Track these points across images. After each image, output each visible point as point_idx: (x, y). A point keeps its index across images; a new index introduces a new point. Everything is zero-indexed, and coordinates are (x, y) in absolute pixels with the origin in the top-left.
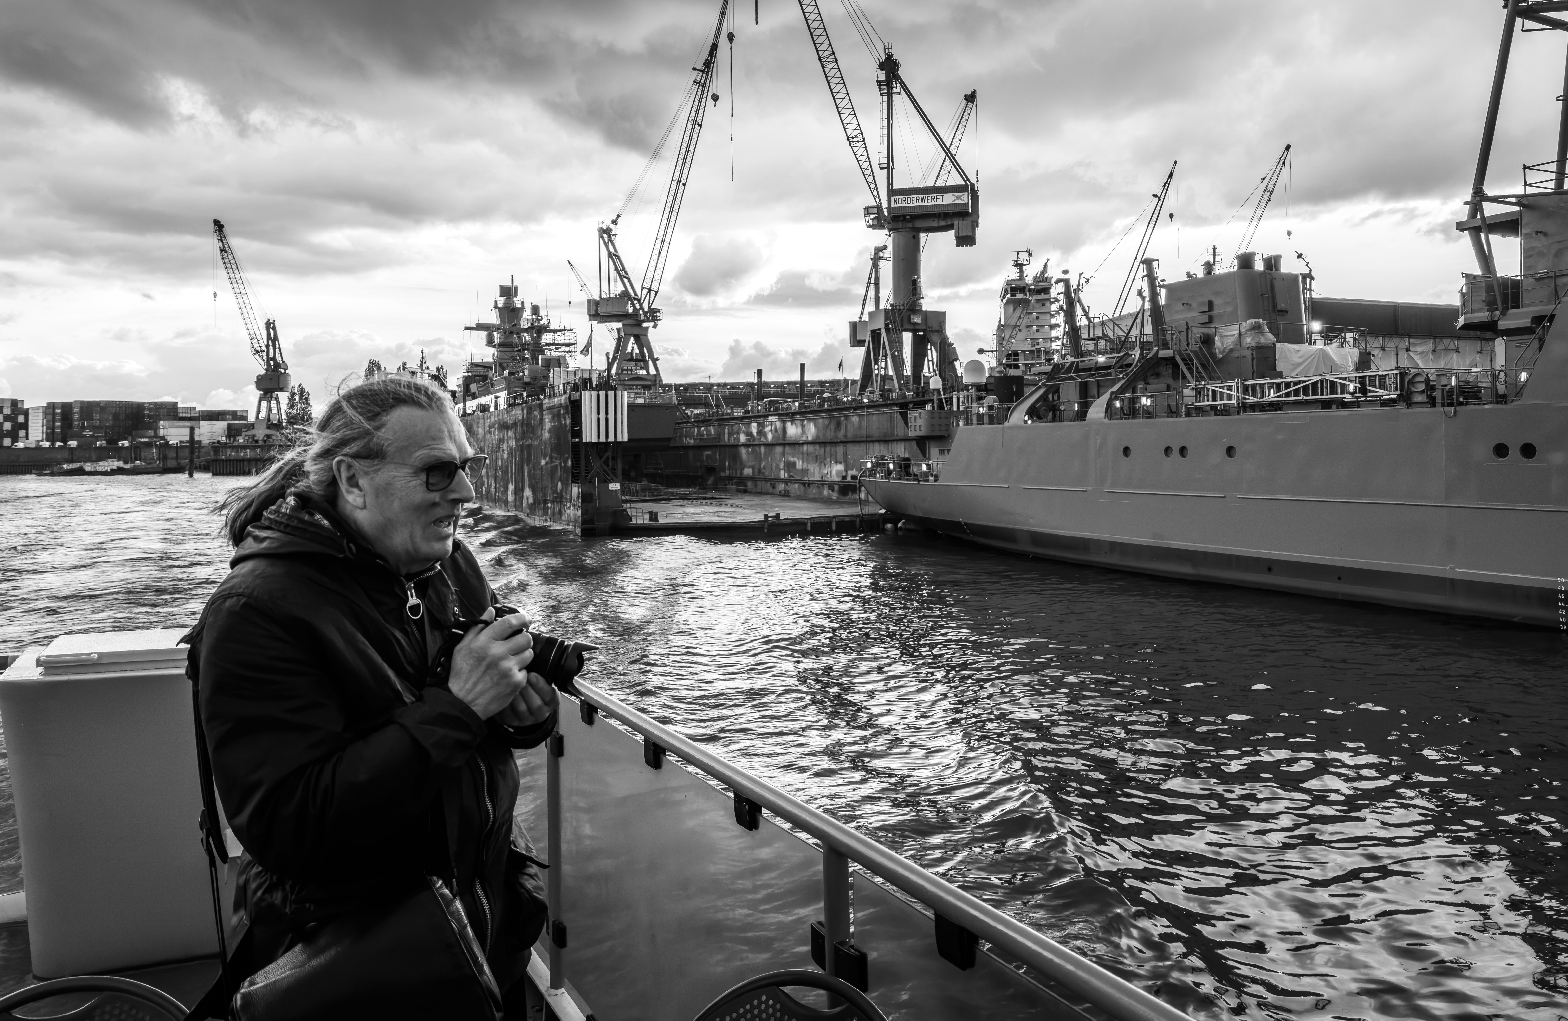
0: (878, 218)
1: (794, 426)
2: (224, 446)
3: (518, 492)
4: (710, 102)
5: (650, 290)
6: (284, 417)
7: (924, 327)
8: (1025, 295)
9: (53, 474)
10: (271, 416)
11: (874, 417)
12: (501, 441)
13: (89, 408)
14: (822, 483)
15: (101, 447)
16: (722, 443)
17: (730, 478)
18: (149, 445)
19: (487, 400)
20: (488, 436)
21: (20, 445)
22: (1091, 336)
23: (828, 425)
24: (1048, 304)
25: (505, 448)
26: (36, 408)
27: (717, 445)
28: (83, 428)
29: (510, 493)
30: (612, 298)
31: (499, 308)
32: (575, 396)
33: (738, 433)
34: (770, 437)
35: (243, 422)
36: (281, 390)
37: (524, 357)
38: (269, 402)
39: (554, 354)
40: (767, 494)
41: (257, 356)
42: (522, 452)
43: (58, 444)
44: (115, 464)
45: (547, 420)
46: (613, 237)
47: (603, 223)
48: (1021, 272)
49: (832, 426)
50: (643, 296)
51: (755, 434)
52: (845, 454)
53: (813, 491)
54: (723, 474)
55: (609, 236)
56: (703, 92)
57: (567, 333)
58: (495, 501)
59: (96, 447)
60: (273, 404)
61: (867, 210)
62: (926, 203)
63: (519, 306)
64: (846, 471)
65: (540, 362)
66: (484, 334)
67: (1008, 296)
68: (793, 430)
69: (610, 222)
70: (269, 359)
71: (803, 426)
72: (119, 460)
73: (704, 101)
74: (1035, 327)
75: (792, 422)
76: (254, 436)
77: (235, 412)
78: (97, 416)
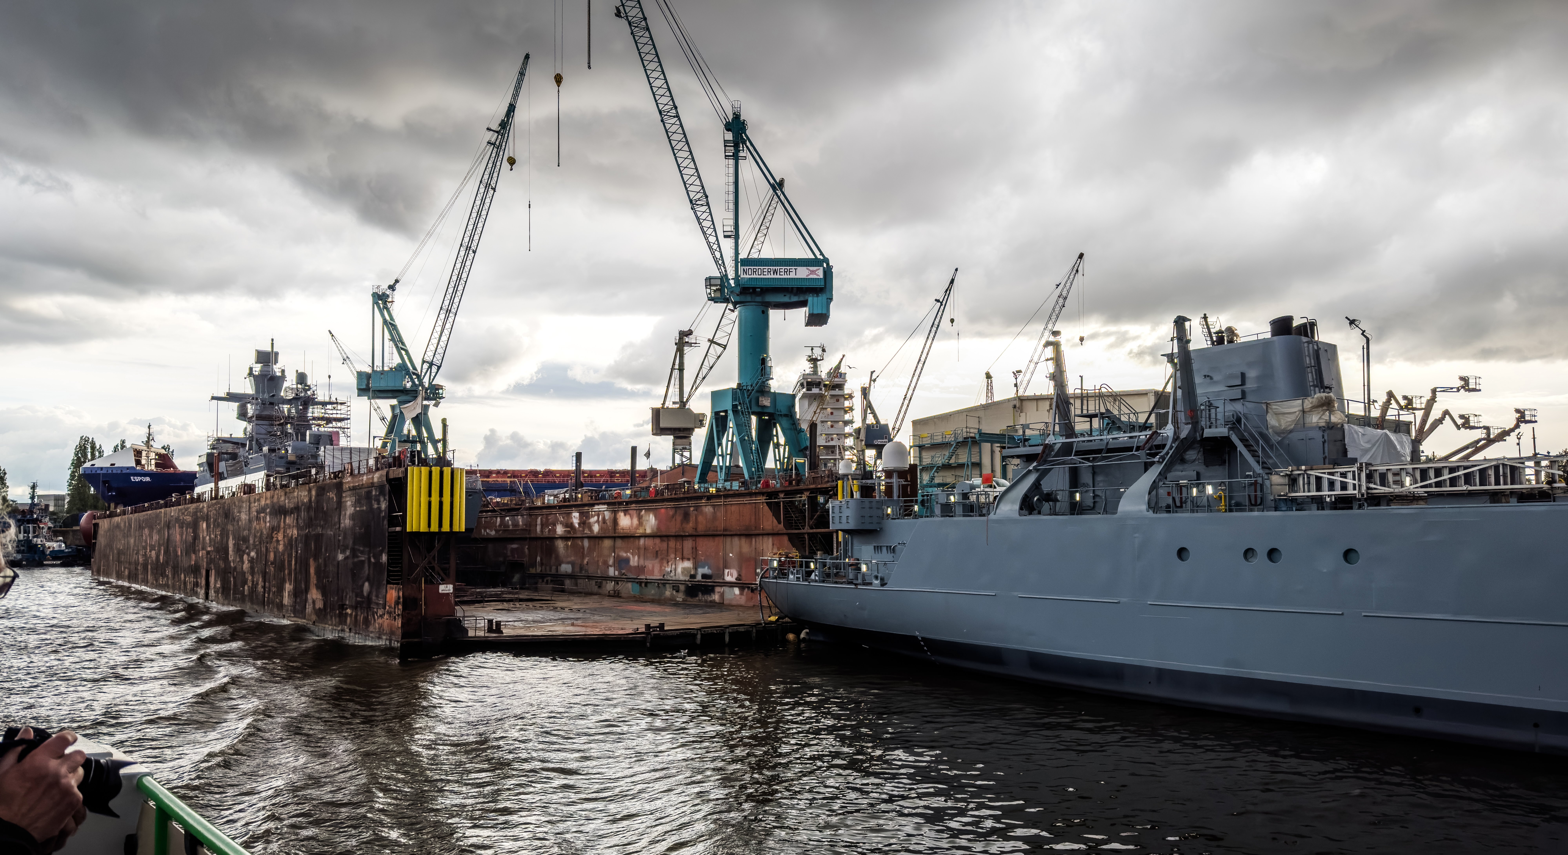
0: (721, 290)
1: (628, 517)
3: (300, 594)
4: (506, 165)
5: (431, 364)
7: (770, 410)
8: (821, 389)
11: (733, 508)
12: (274, 529)
14: (663, 583)
16: (532, 535)
17: (542, 576)
19: (250, 479)
20: (255, 524)
22: (1085, 412)
23: (673, 516)
24: (842, 400)
25: (280, 537)
27: (525, 537)
29: (286, 594)
30: (387, 371)
31: (254, 376)
32: (396, 472)
33: (554, 525)
34: (596, 528)
37: (287, 432)
39: (322, 429)
40: (590, 594)
42: (307, 544)
45: (349, 503)
46: (389, 305)
47: (378, 287)
48: (815, 367)
49: (679, 518)
50: (424, 371)
51: (577, 526)
52: (695, 549)
53: (652, 591)
54: (532, 571)
55: (385, 303)
56: (497, 154)
57: (339, 407)
58: (263, 603)
61: (709, 281)
62: (778, 276)
63: (279, 374)
64: (696, 568)
65: (308, 438)
66: (235, 406)
67: (804, 390)
68: (625, 521)
69: (386, 287)
71: (640, 518)
73: (498, 163)
74: (829, 423)
75: (626, 512)
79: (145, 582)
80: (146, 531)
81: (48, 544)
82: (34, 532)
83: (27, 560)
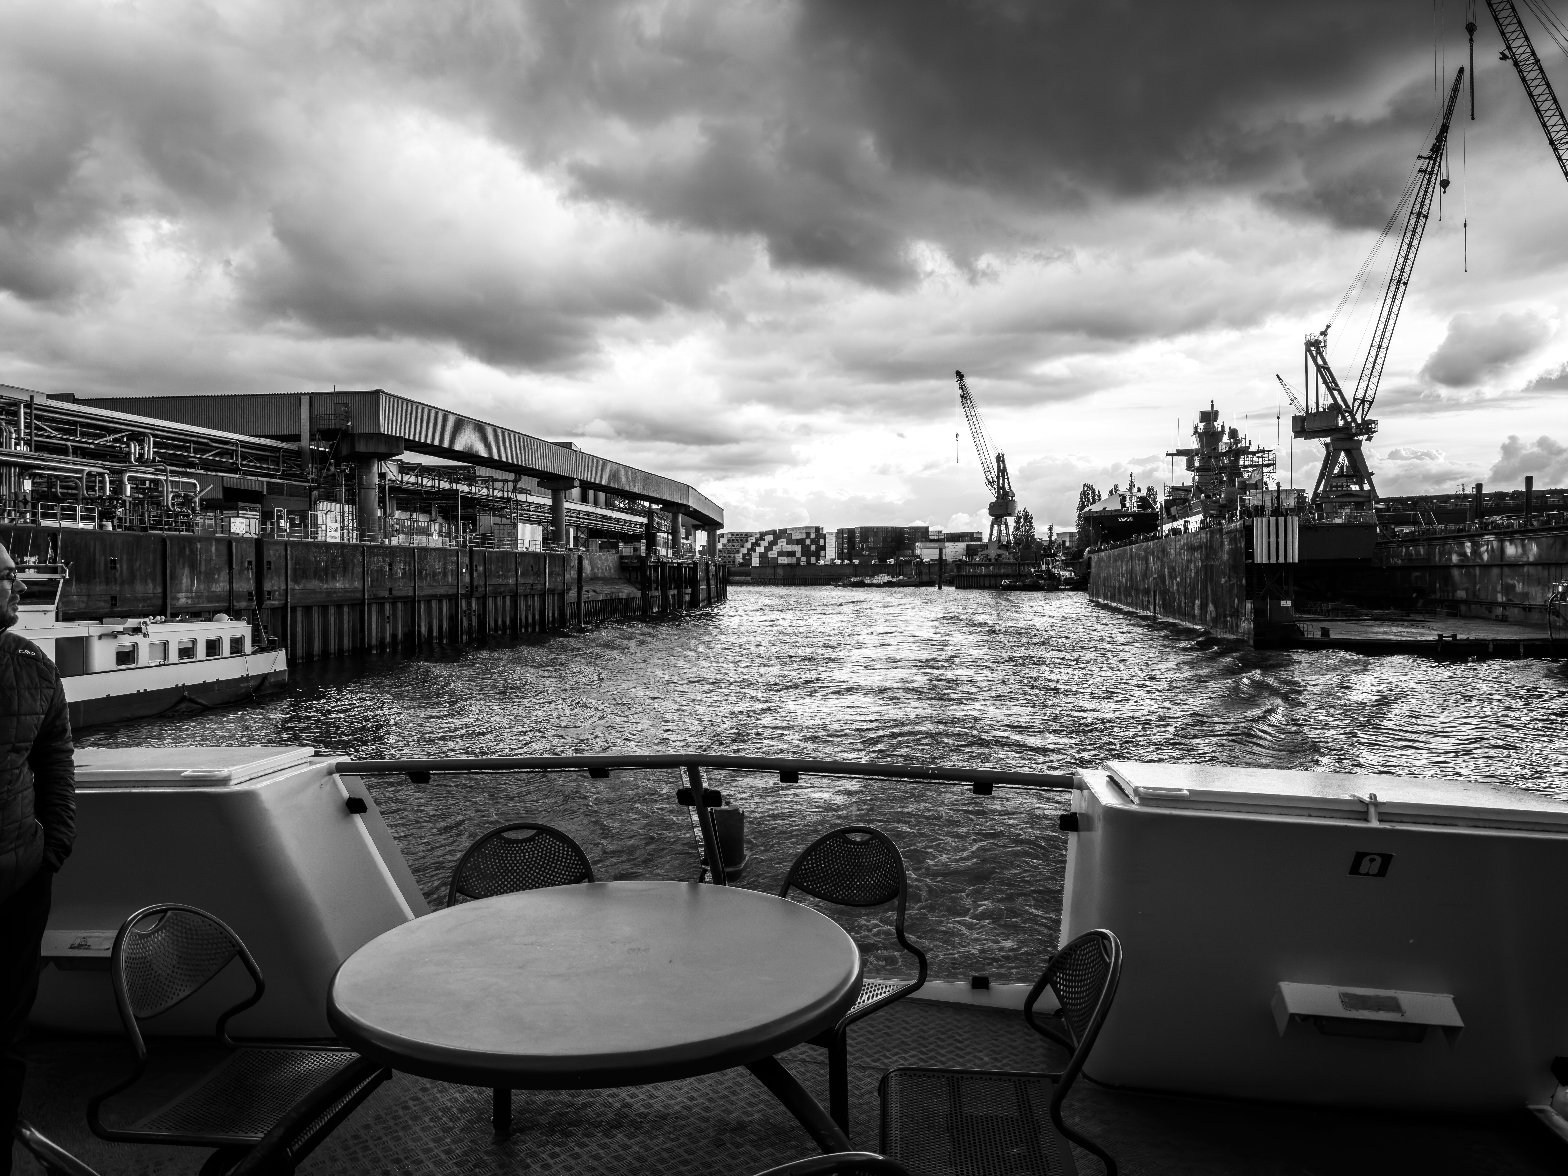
1: (1513, 546)
2: (965, 563)
3: (1203, 607)
4: (1439, 189)
5: (1363, 401)
6: (1011, 538)
9: (844, 586)
10: (1002, 538)
12: (1189, 561)
13: (866, 532)
14: (1544, 608)
15: (875, 564)
16: (1432, 564)
17: (1441, 601)
18: (909, 563)
21: (822, 562)
23: (1553, 545)
25: (1192, 567)
26: (830, 534)
27: (1428, 567)
28: (862, 549)
29: (1197, 607)
30: (1321, 412)
31: (1199, 434)
32: (1249, 521)
33: (1450, 554)
34: (1486, 557)
35: (979, 543)
36: (1009, 515)
37: (1221, 480)
38: (1000, 526)
39: (1250, 476)
40: (1482, 618)
41: (990, 486)
42: (1206, 572)
43: (846, 562)
44: (886, 578)
45: (1226, 543)
46: (1322, 350)
47: (1311, 335)
49: (1558, 546)
50: (1356, 408)
51: (1469, 555)
53: (1535, 617)
54: (1433, 597)
55: (1318, 349)
56: (1430, 180)
57: (1267, 454)
59: (872, 565)
60: (1003, 527)
63: (1219, 430)
65: (1237, 484)
66: (1184, 459)
68: (1512, 550)
69: (1318, 333)
70: (999, 488)
71: (1524, 547)
72: (888, 575)
73: (1430, 190)
75: (1511, 542)
76: (988, 555)
77: (972, 534)
78: (872, 539)
79: (1120, 602)
80: (1119, 562)
81: (1062, 573)
82: (1053, 564)
83: (1048, 585)
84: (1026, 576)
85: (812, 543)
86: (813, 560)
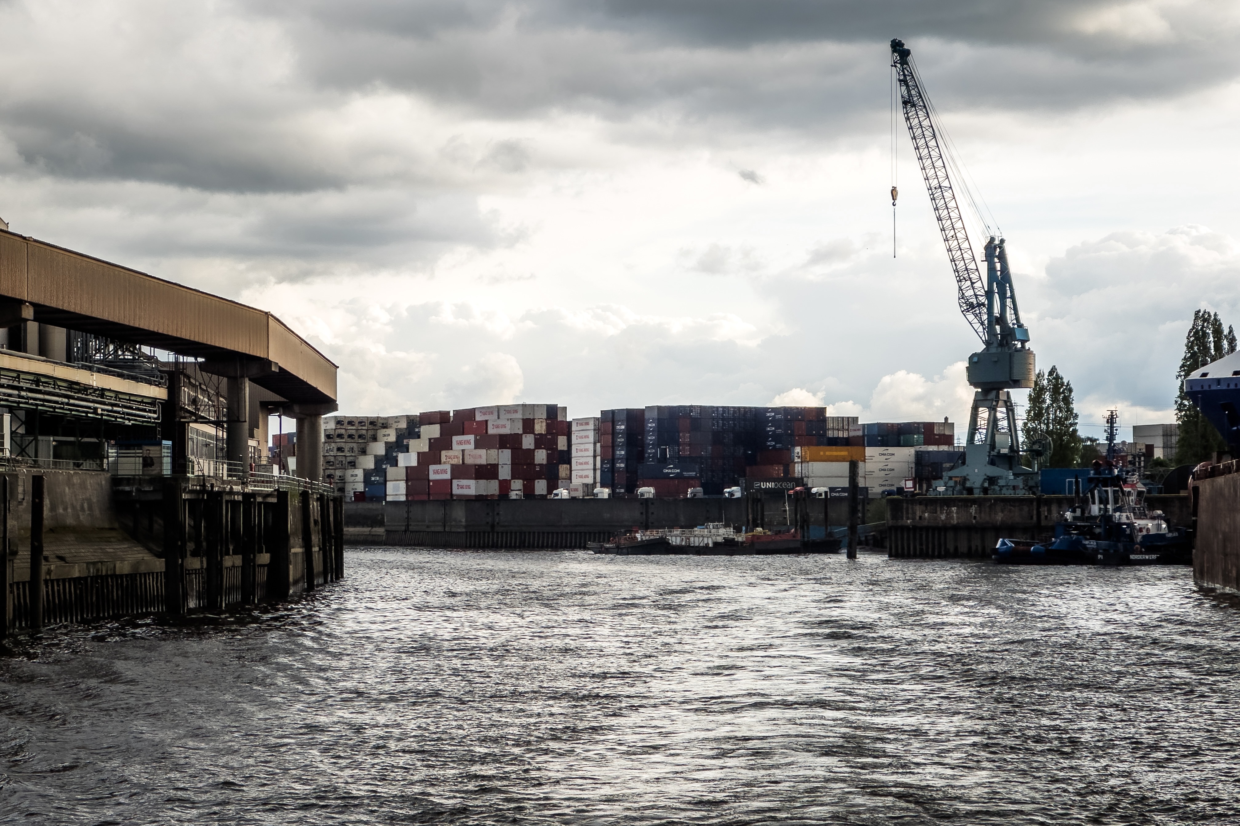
2: (911, 498)
6: (1021, 438)
9: (619, 550)
10: (998, 438)
13: (672, 420)
15: (693, 499)
18: (777, 495)
21: (563, 493)
26: (584, 422)
28: (663, 461)
35: (944, 448)
36: (1016, 384)
38: (993, 409)
41: (971, 317)
43: (623, 492)
44: (723, 533)
59: (686, 500)
60: (1001, 413)
70: (993, 321)
72: (726, 526)
76: (965, 479)
77: (929, 427)
78: (685, 437)
81: (1139, 523)
82: (1116, 501)
83: (1106, 552)
84: (1052, 530)
85: (538, 445)
86: (540, 487)
